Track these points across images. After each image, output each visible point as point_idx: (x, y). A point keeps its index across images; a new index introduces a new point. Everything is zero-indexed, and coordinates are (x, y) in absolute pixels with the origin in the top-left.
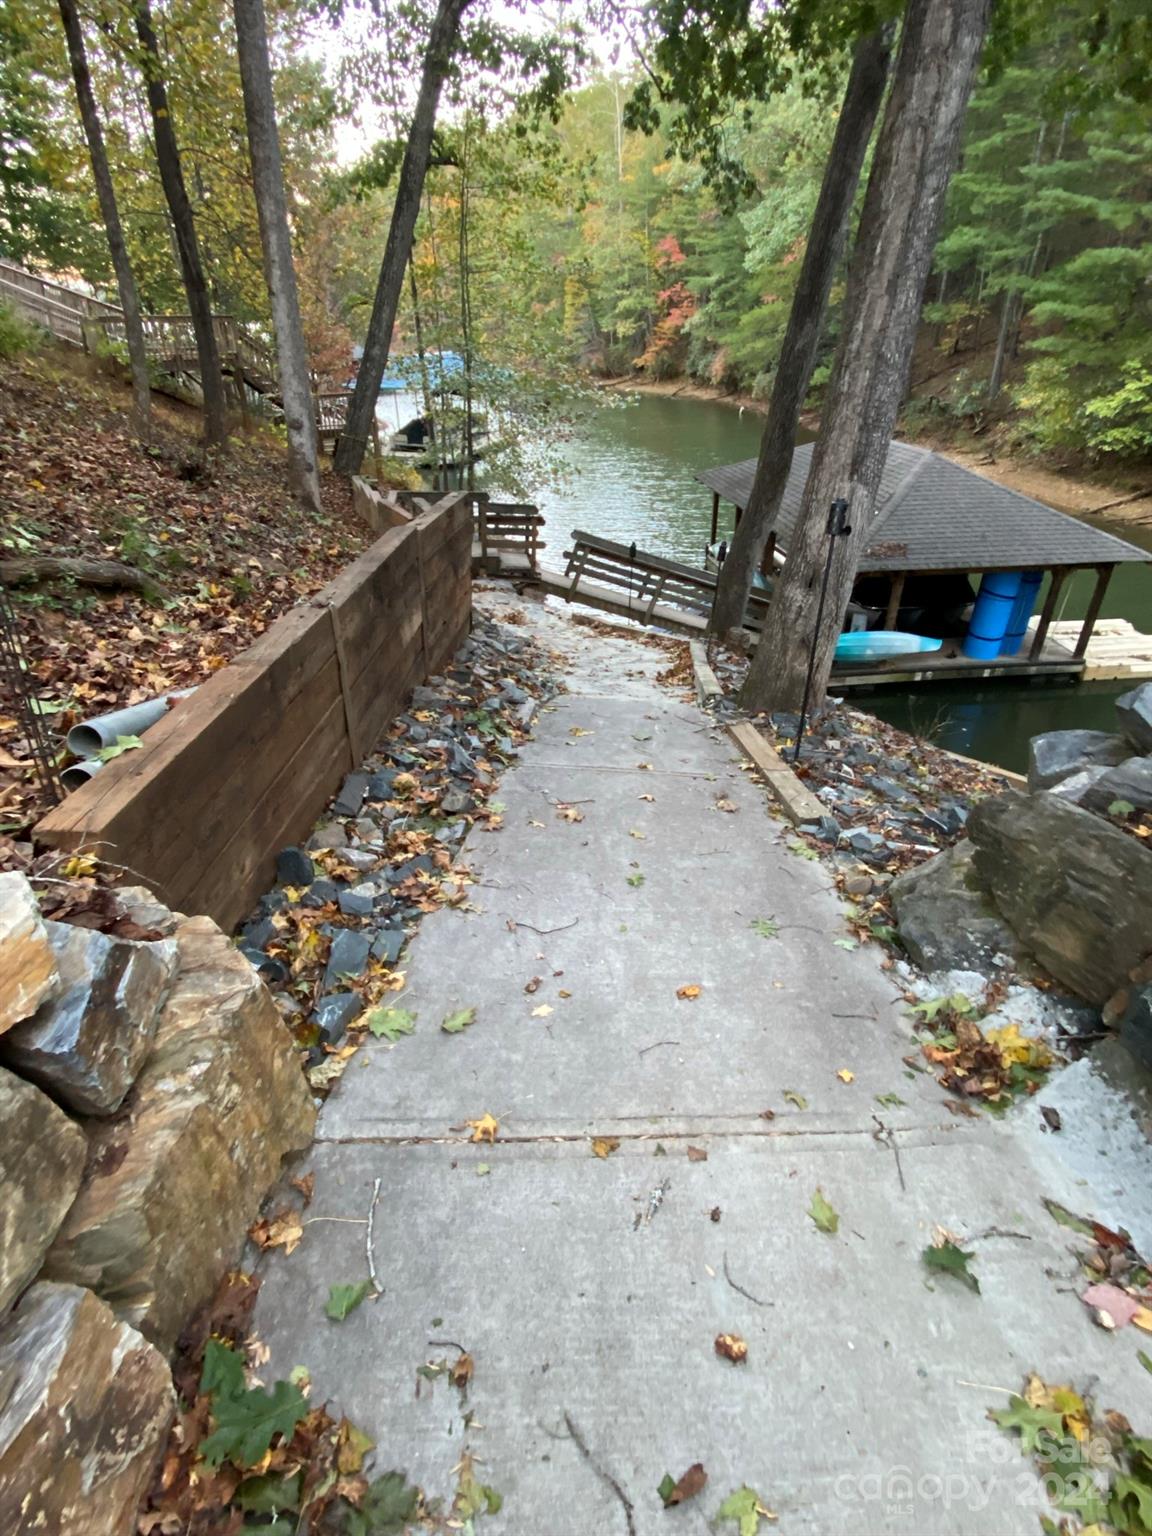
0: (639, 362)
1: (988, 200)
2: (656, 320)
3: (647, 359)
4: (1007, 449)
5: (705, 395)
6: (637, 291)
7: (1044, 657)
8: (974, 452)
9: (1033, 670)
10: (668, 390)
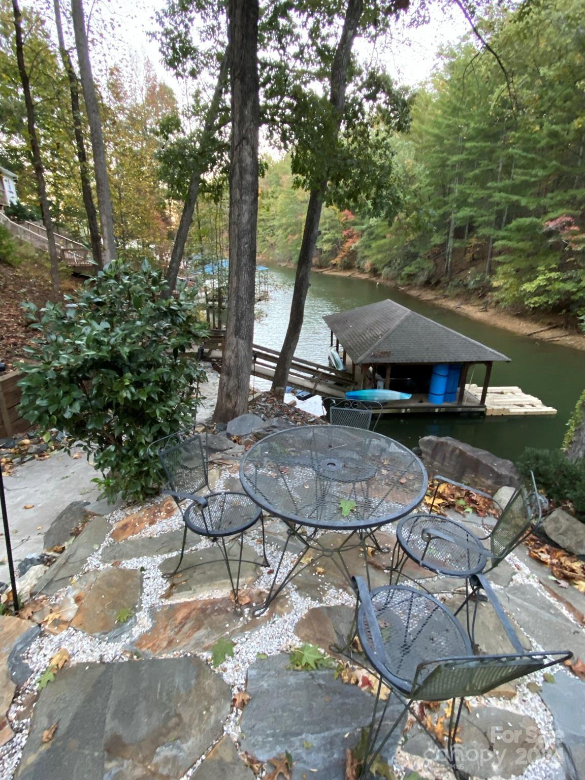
0: (333, 262)
1: (475, 196)
2: (342, 243)
3: (337, 260)
4: (493, 304)
5: (364, 277)
6: (333, 231)
7: (465, 403)
8: (478, 305)
9: (460, 409)
10: (347, 274)
